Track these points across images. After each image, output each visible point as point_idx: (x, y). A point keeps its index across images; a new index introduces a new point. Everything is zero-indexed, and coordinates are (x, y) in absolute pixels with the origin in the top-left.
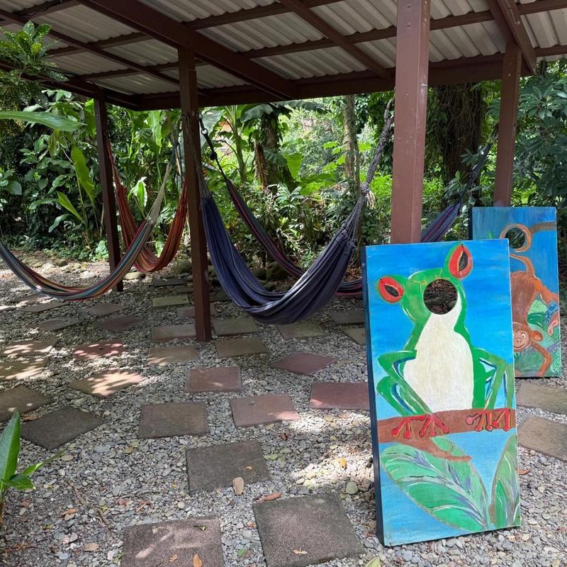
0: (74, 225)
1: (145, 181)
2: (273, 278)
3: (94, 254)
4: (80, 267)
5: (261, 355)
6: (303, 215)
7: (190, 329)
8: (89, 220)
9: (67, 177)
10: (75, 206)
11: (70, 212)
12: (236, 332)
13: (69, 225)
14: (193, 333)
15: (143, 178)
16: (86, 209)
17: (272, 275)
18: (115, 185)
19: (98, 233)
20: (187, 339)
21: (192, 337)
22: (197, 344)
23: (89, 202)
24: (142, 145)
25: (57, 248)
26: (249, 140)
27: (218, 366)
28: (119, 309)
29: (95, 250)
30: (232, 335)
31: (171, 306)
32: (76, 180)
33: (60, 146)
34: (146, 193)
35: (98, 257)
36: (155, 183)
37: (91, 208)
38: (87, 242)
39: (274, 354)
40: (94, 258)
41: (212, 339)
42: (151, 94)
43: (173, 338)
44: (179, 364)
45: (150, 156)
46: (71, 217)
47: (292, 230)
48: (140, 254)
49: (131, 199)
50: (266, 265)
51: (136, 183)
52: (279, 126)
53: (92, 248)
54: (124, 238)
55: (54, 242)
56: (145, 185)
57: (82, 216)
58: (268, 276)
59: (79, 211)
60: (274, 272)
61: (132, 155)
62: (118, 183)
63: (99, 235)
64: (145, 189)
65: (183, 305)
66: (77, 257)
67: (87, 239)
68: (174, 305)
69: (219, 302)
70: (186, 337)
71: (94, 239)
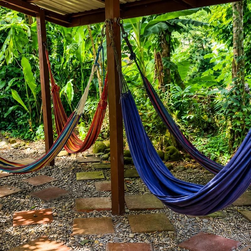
0: (22, 114)
1: (72, 82)
2: (170, 159)
3: (35, 135)
4: (24, 145)
5: (169, 232)
6: (193, 108)
7: (106, 202)
8: (32, 110)
9: (19, 80)
10: (23, 100)
11: (20, 104)
12: (144, 207)
13: (19, 114)
14: (109, 206)
15: (71, 80)
16: (30, 102)
17: (169, 157)
18: (51, 85)
19: (38, 119)
20: (104, 211)
21: (108, 210)
22: (113, 216)
23: (33, 97)
24: (71, 56)
25: (10, 130)
26: (148, 52)
27: (132, 241)
28: (51, 181)
29: (35, 132)
30: (142, 210)
31: (91, 180)
32: (24, 81)
33: (14, 56)
34: (73, 91)
35: (38, 138)
36: (79, 83)
37: (34, 102)
38: (30, 126)
39: (181, 232)
40: (35, 138)
41: (125, 213)
42: (80, 13)
43: (93, 210)
44: (99, 236)
45: (76, 64)
46: (20, 108)
47: (184, 121)
48: (69, 139)
49: (62, 95)
50: (164, 148)
51: (66, 83)
52: (171, 40)
53: (34, 131)
54: (56, 124)
55: (9, 125)
56: (72, 85)
57: (28, 107)
58: (166, 157)
59: (26, 104)
60: (171, 154)
61: (63, 64)
62: (53, 84)
63: (39, 122)
64: (72, 88)
65: (100, 180)
66: (23, 137)
67: (30, 123)
68: (93, 180)
69: (128, 178)
70: (104, 209)
71: (35, 124)
